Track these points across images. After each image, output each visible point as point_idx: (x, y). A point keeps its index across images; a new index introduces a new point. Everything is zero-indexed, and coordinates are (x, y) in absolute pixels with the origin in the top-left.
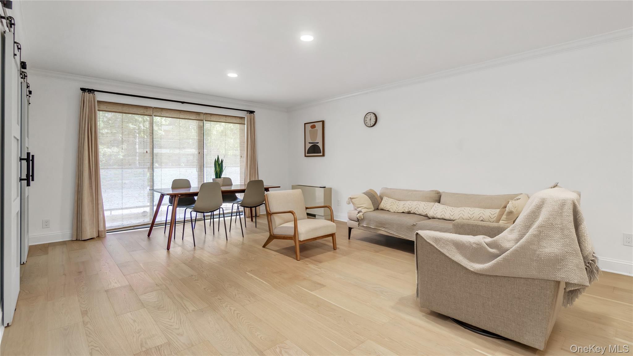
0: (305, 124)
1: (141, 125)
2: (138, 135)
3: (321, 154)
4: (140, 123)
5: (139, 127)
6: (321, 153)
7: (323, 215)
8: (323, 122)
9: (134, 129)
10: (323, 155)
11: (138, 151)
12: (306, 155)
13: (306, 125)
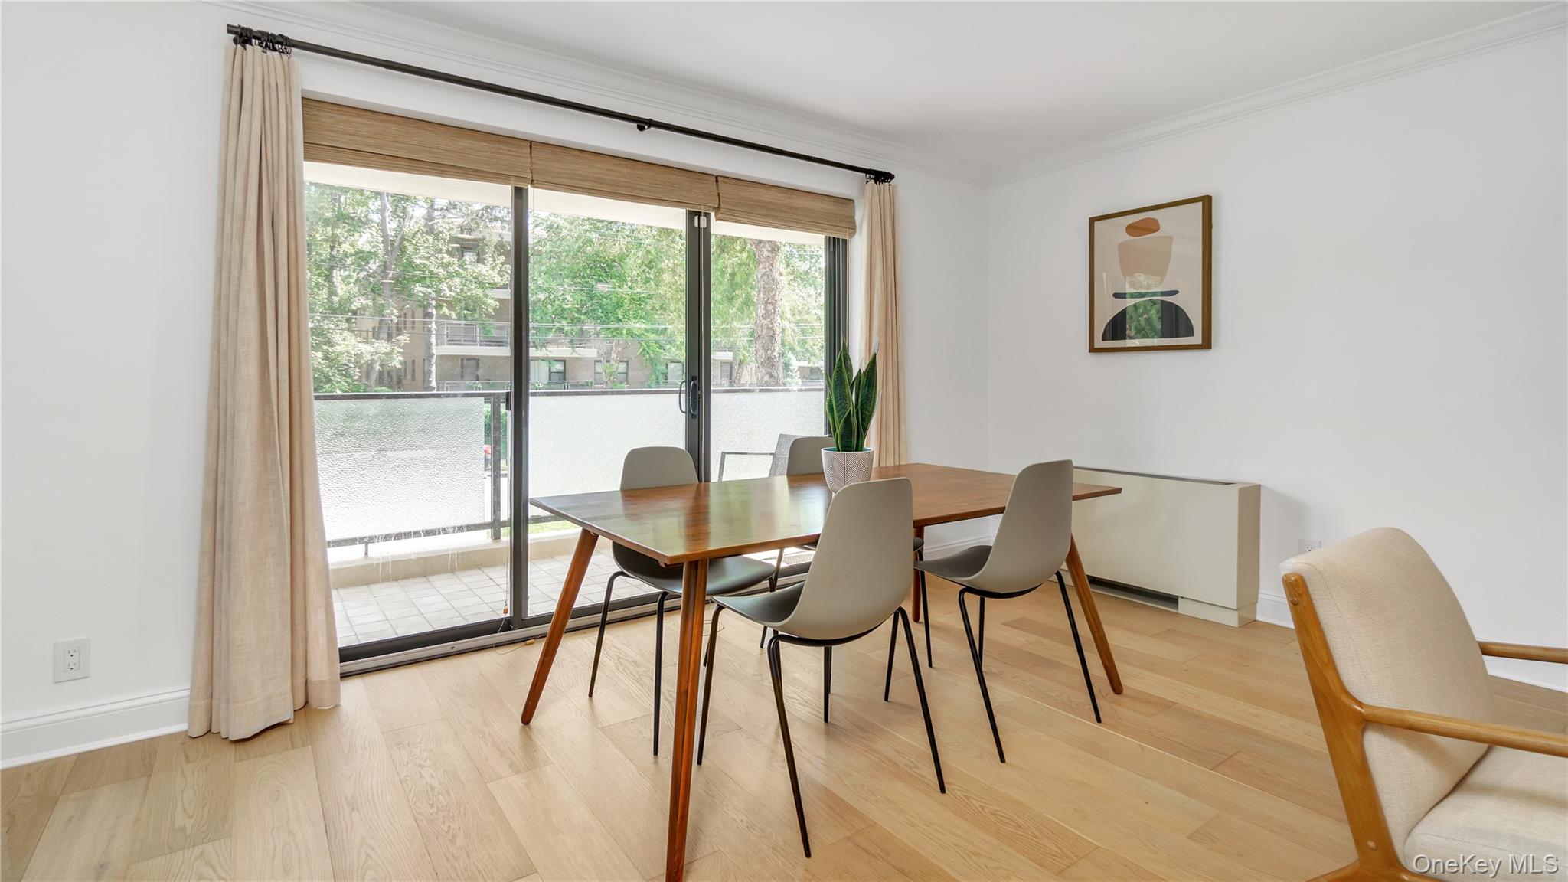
0: (1093, 221)
1: (444, 286)
2: (434, 312)
3: (1197, 339)
4: (440, 281)
5: (439, 292)
6: (1193, 335)
7: (1235, 608)
8: (1207, 201)
9: (426, 296)
10: (1206, 344)
11: (434, 351)
12: (1096, 346)
13: (1097, 224)
